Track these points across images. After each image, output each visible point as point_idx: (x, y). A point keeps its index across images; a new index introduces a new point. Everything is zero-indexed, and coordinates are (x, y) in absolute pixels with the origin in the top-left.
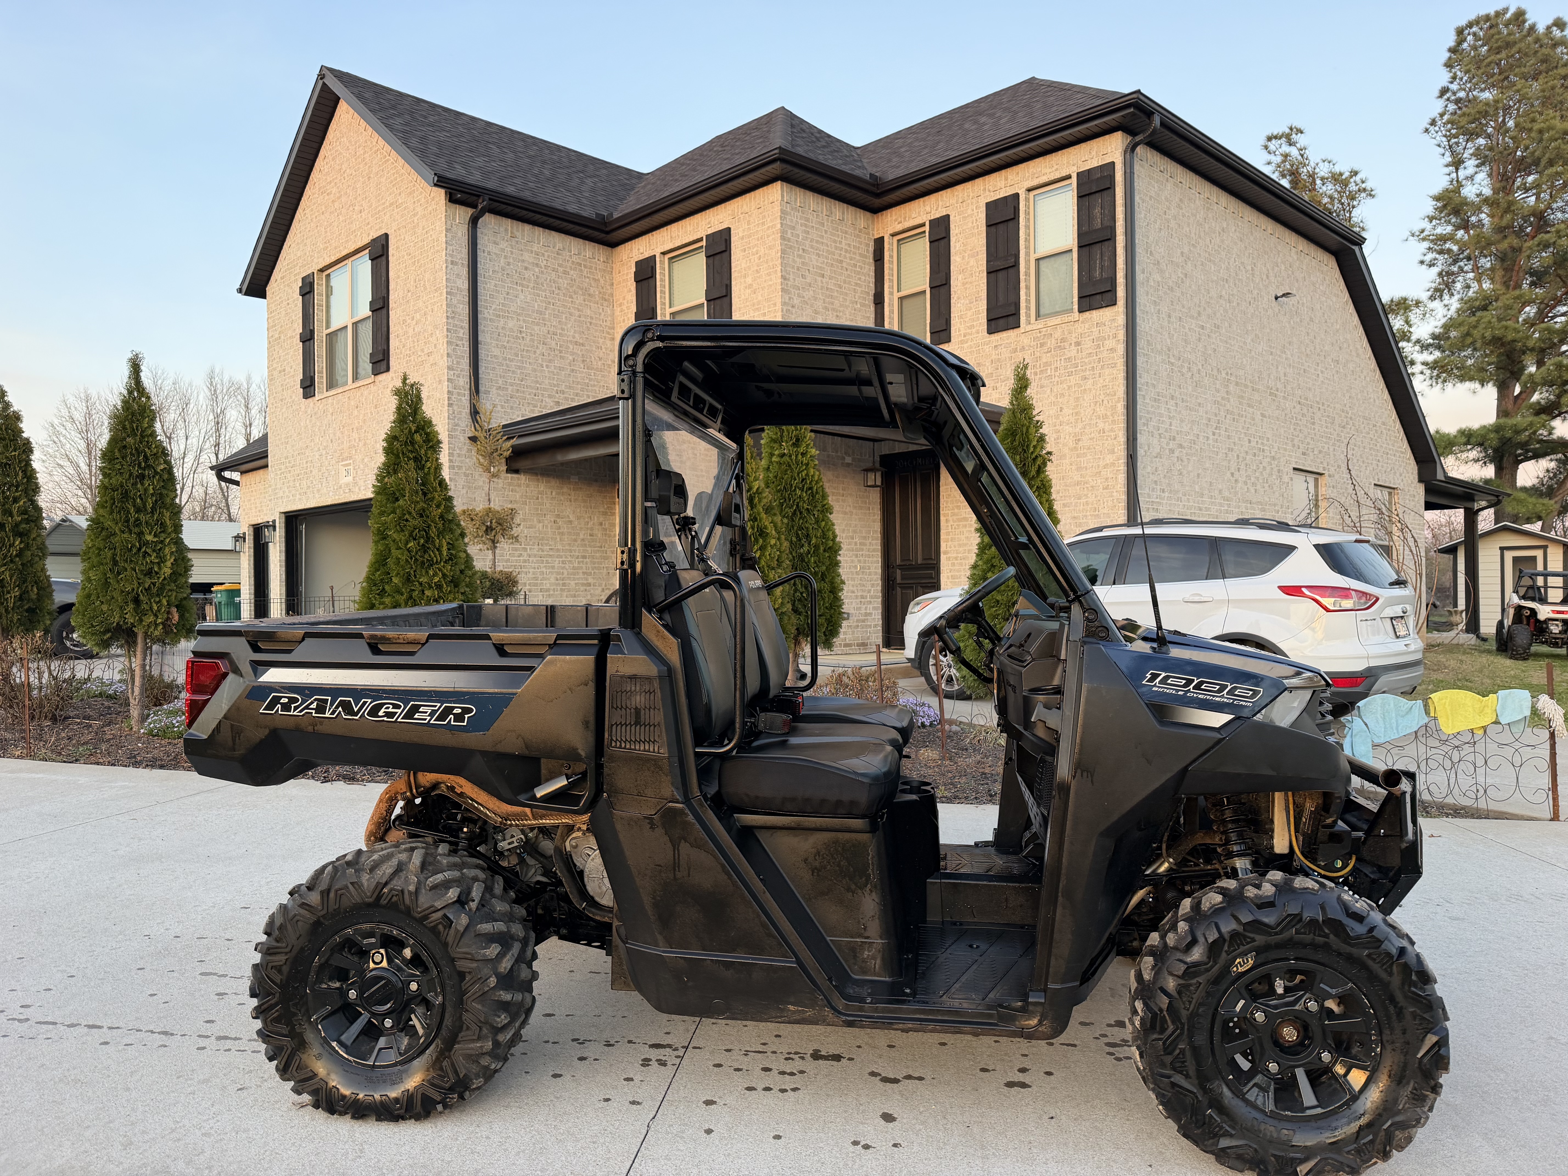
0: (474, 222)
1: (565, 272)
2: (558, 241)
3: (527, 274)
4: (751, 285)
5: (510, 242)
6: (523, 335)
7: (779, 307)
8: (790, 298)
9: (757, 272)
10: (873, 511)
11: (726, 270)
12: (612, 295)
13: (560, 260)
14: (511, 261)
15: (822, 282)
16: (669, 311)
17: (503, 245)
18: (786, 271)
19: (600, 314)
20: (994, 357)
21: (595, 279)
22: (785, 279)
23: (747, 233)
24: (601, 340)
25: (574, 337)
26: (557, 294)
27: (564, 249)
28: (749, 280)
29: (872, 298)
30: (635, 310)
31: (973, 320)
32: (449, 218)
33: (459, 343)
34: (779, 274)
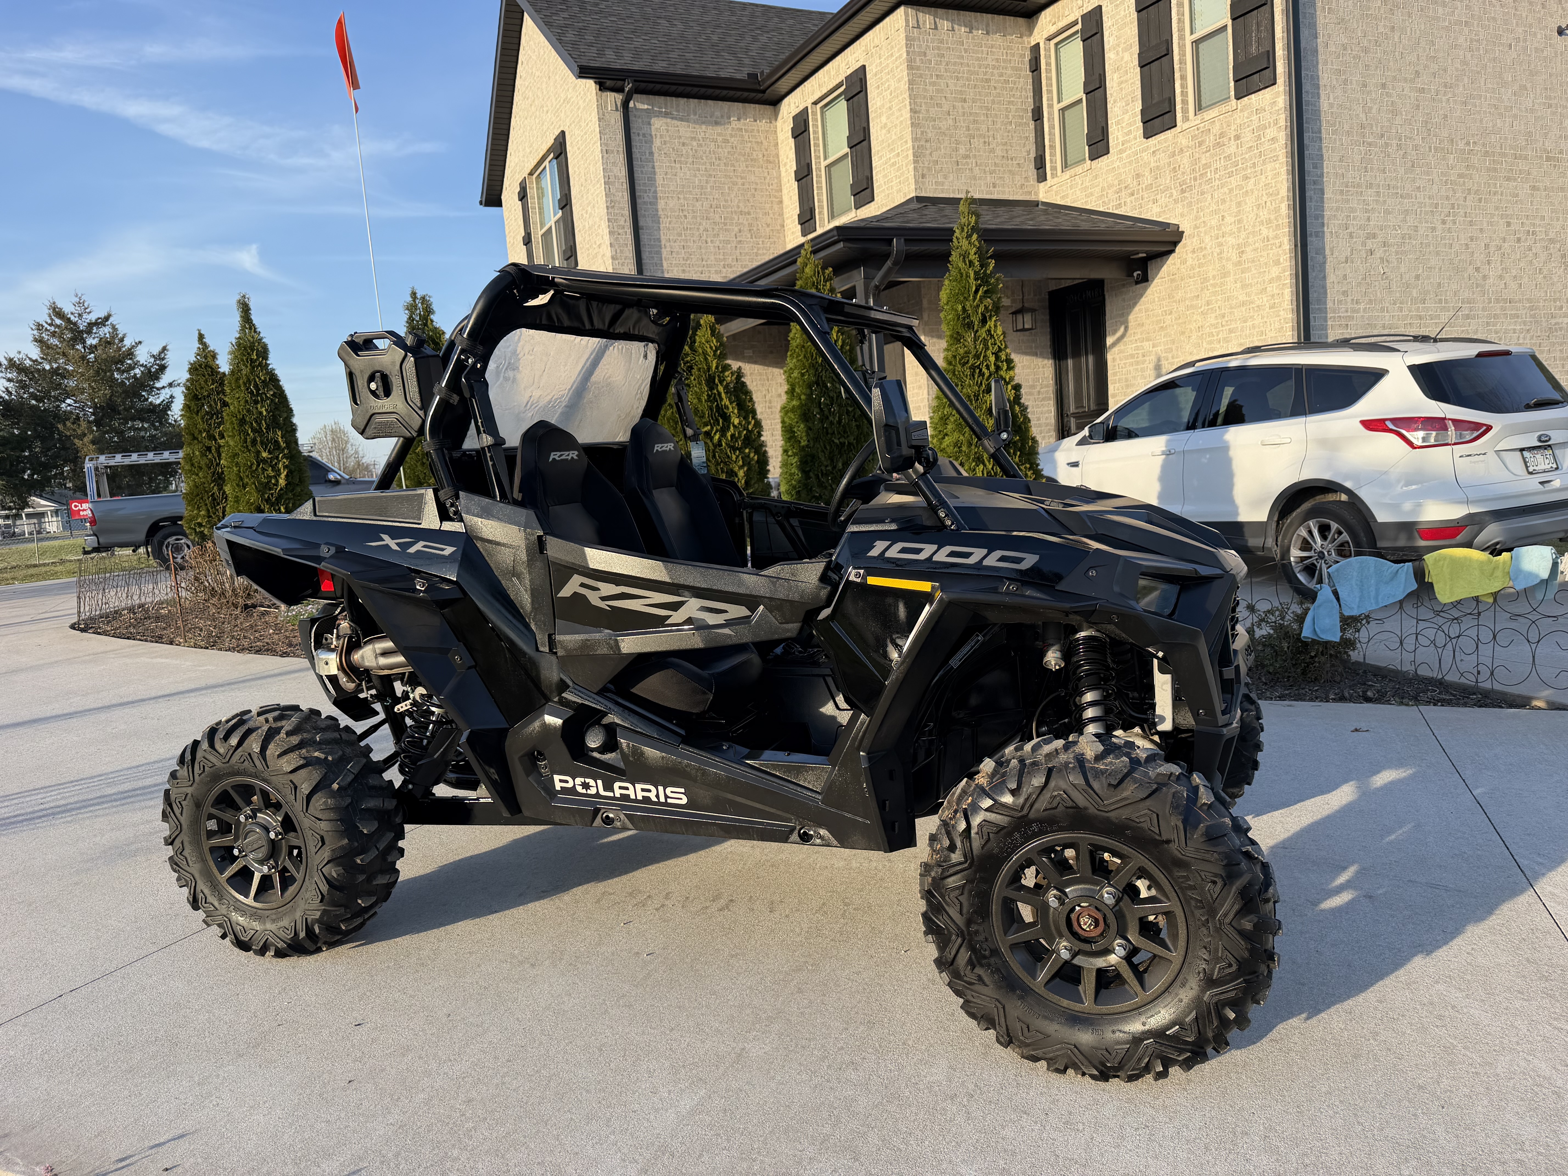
0: (625, 105)
1: (725, 141)
2: (715, 110)
3: (684, 150)
4: (886, 124)
5: (665, 120)
6: (685, 213)
7: (910, 144)
8: (922, 133)
9: (890, 108)
10: (1042, 356)
11: (863, 111)
12: (777, 156)
13: (719, 129)
14: (668, 139)
15: (963, 107)
16: (824, 164)
17: (658, 124)
18: (915, 103)
19: (765, 178)
20: (1152, 165)
21: (758, 142)
22: (915, 112)
23: (879, 68)
24: (768, 206)
25: (738, 207)
26: (718, 165)
27: (722, 116)
28: (884, 119)
29: (1030, 114)
30: (795, 168)
31: (1130, 125)
32: (601, 107)
33: (620, 231)
34: (908, 108)
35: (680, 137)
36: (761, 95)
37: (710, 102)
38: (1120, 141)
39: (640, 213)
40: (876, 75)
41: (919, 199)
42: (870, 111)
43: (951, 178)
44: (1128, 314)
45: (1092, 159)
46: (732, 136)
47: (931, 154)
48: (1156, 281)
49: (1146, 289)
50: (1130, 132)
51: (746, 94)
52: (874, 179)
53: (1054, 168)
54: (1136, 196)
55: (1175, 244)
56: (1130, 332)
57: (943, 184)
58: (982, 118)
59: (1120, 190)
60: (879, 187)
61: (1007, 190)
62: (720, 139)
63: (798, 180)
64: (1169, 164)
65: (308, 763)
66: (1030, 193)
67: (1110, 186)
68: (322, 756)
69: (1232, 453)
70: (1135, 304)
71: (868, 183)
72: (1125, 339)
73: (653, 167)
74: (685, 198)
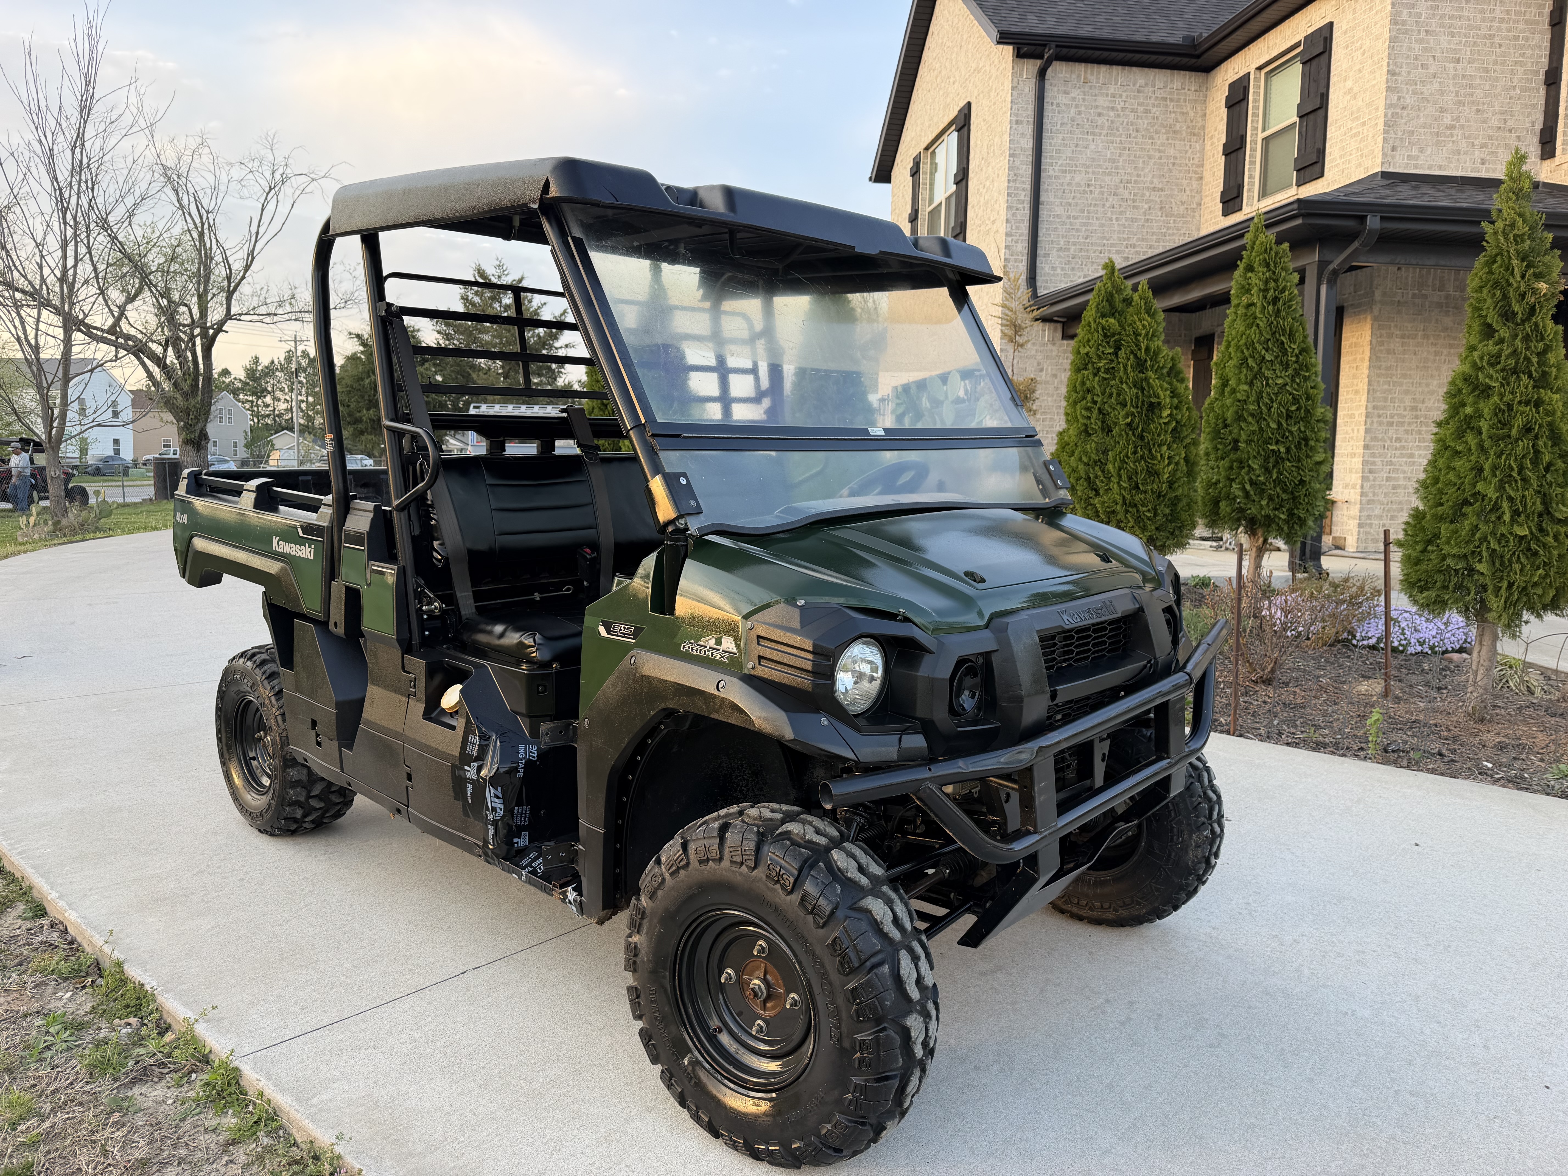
0: (1042, 74)
1: (1147, 111)
2: (1139, 77)
3: (1100, 120)
4: (1351, 89)
5: (1082, 89)
6: (1092, 188)
7: (1381, 111)
8: (1399, 98)
9: (1360, 71)
11: (1323, 75)
12: (1205, 128)
13: (1141, 98)
14: (1083, 109)
15: (1455, 69)
16: (1261, 136)
17: (1075, 92)
18: (1395, 63)
19: (1186, 152)
21: (1183, 113)
22: (1394, 74)
23: (1351, 24)
24: (1185, 182)
25: (1152, 182)
26: (1135, 137)
28: (1349, 84)
30: (1224, 140)
32: (1015, 76)
36: (1193, 61)
40: (1345, 32)
41: (1385, 175)
42: (1332, 75)
43: (1428, 152)
46: (1154, 106)
47: (1406, 124)
51: (1177, 59)
52: (1327, 151)
53: (1566, 143)
57: (1417, 158)
58: (1478, 82)
60: (1332, 161)
61: (1499, 167)
63: (1227, 154)
71: (1318, 157)
73: (1064, 139)
74: (1094, 173)
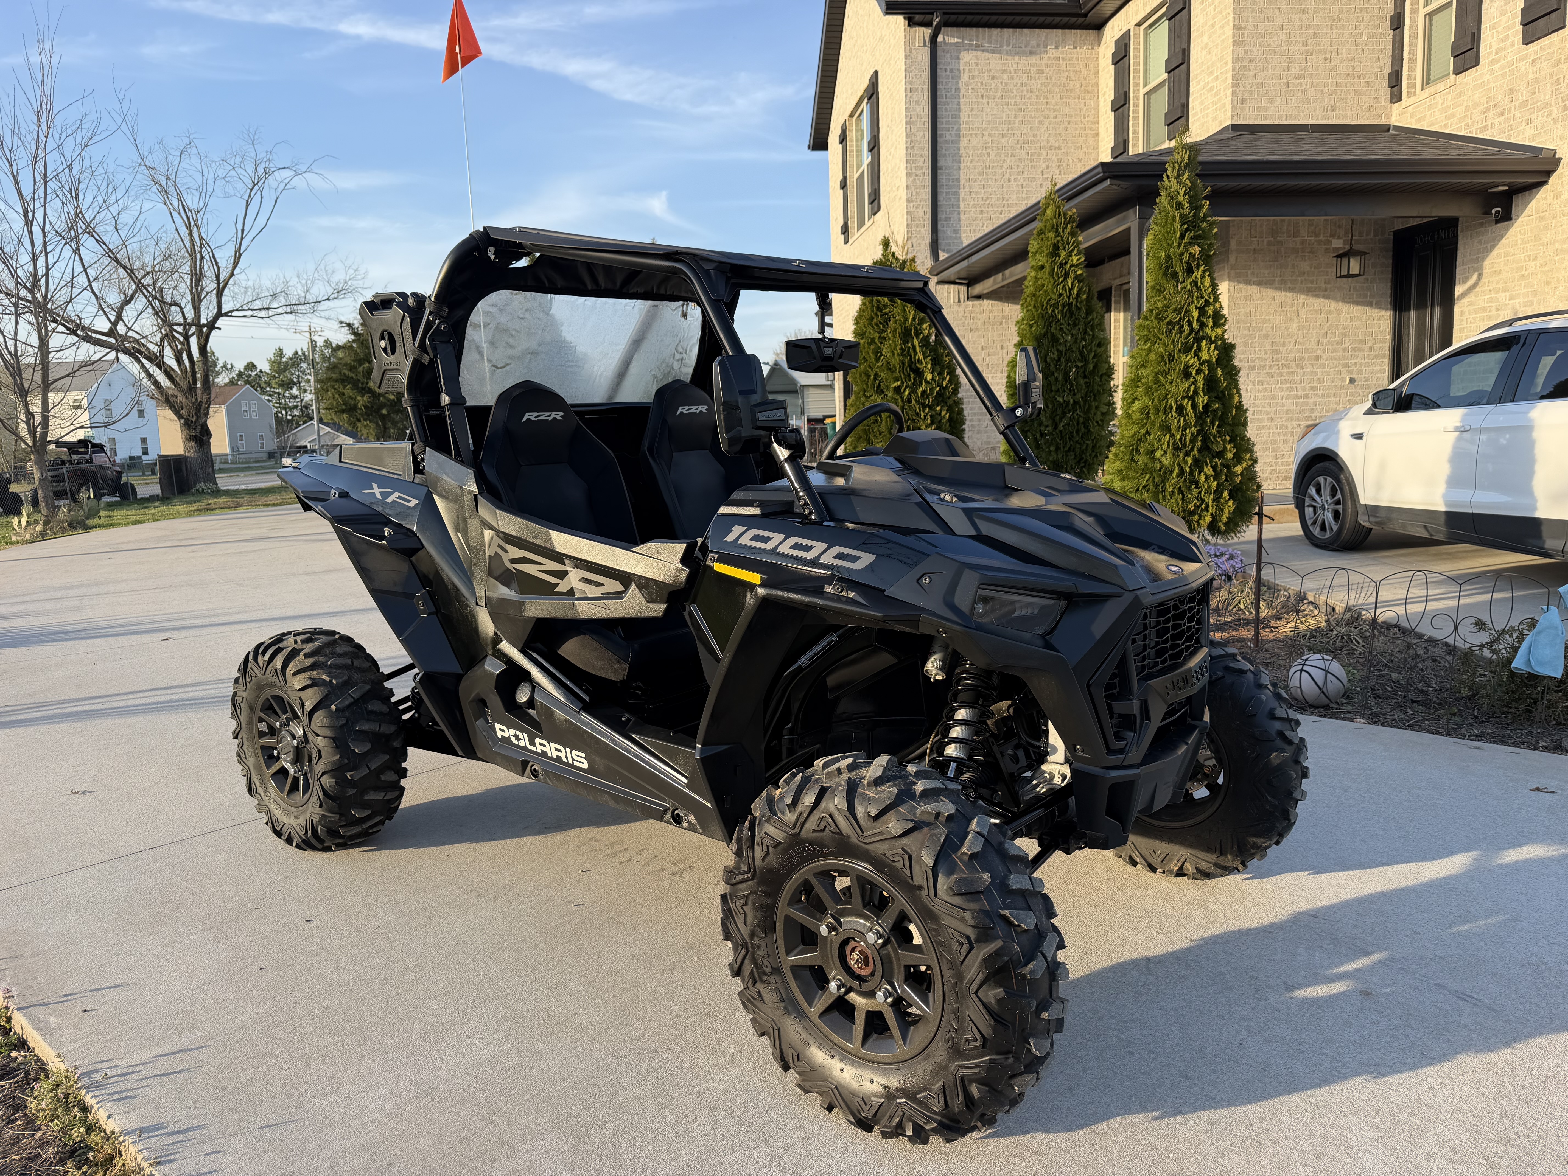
0: (934, 40)
1: (1040, 72)
2: (1031, 39)
3: (993, 84)
4: (1207, 44)
5: (975, 53)
6: (989, 150)
7: (1230, 65)
8: (1246, 52)
9: (1213, 26)
10: (1379, 306)
11: (1185, 31)
12: (1097, 85)
13: (1033, 59)
14: (976, 73)
15: (1301, 19)
16: (1143, 91)
17: (967, 57)
18: (1240, 18)
19: (1081, 110)
20: (1531, 76)
21: (1076, 71)
22: (1240, 29)
24: (1081, 139)
25: (1048, 142)
26: (1029, 98)
27: (1038, 46)
28: (1205, 39)
29: (1388, 22)
30: (1112, 97)
31: (1508, 28)
32: (908, 44)
33: (918, 172)
34: (1231, 24)
35: (990, 70)
36: (1081, 20)
37: (1026, 31)
38: (1493, 49)
39: (941, 152)
41: (1234, 127)
42: (1192, 30)
43: (1278, 103)
44: (1484, 259)
45: (1457, 72)
46: (1047, 66)
47: (1255, 76)
48: (1520, 219)
49: (1507, 229)
50: (1507, 37)
51: (1066, 19)
52: (1190, 106)
53: (1412, 86)
54: (1506, 116)
55: (1549, 173)
56: (1484, 280)
57: (1267, 109)
58: (1325, 30)
59: (1488, 109)
60: (1195, 114)
61: (1349, 113)
62: (1034, 69)
63: (1115, 110)
64: (1552, 75)
65: (314, 683)
66: (1380, 116)
67: (1476, 105)
68: (328, 679)
69: (1535, 434)
70: (1493, 247)
71: (1183, 112)
72: (1477, 289)
73: (959, 104)
74: (990, 135)
